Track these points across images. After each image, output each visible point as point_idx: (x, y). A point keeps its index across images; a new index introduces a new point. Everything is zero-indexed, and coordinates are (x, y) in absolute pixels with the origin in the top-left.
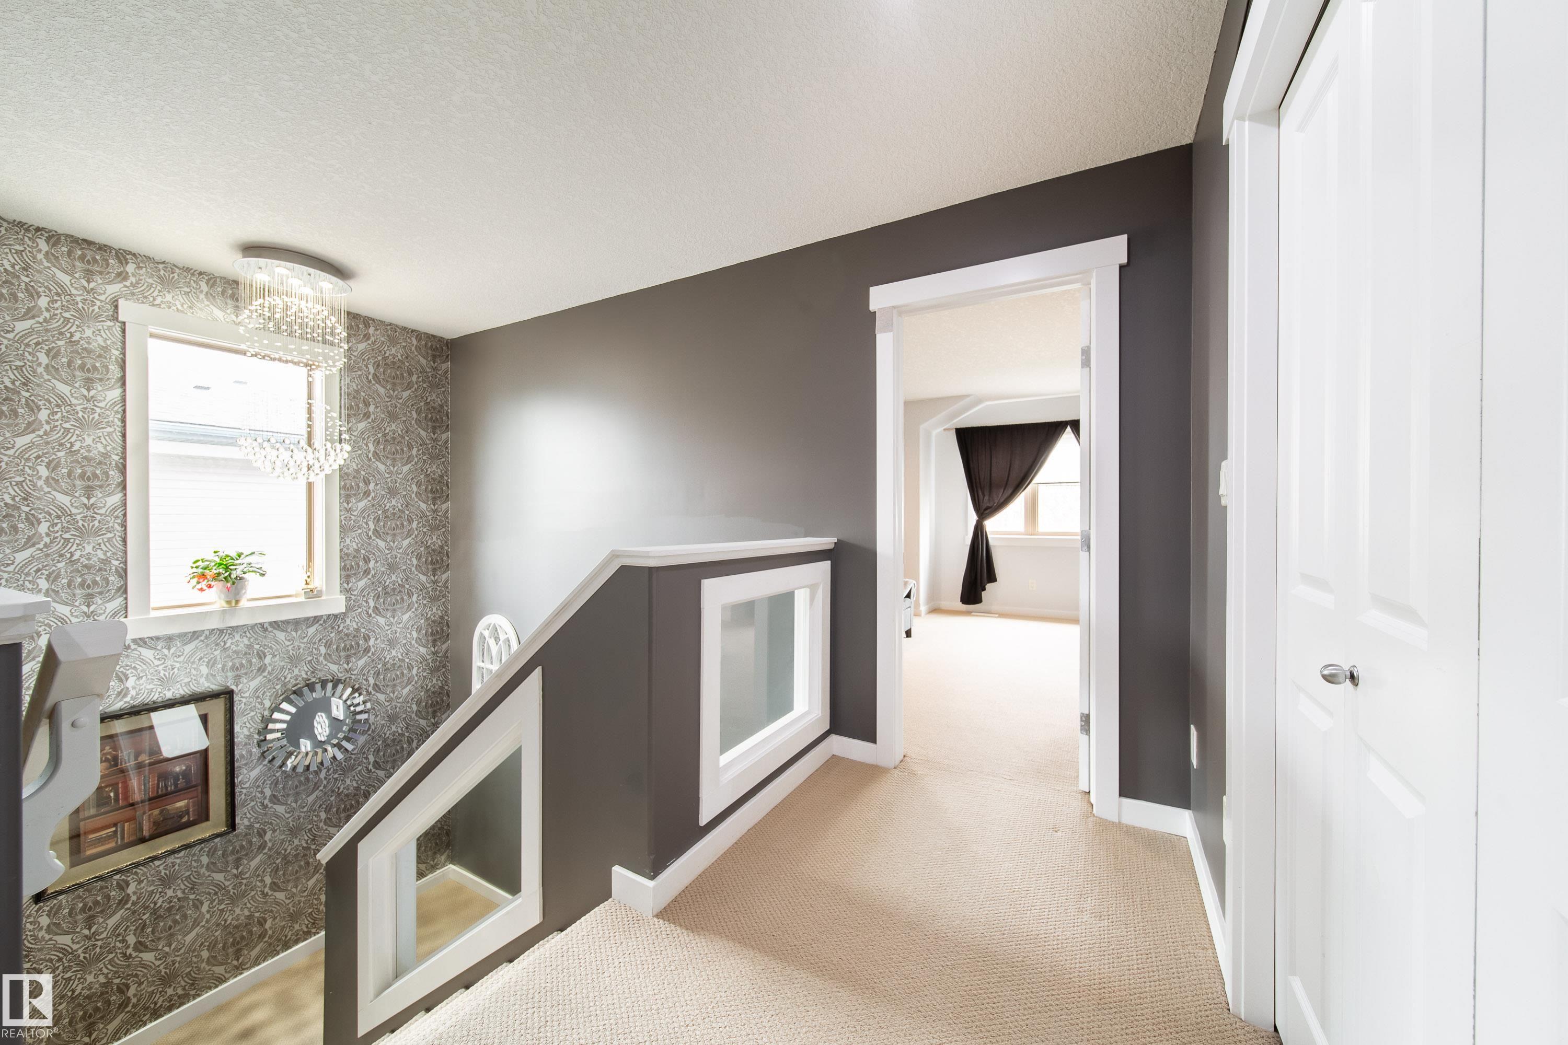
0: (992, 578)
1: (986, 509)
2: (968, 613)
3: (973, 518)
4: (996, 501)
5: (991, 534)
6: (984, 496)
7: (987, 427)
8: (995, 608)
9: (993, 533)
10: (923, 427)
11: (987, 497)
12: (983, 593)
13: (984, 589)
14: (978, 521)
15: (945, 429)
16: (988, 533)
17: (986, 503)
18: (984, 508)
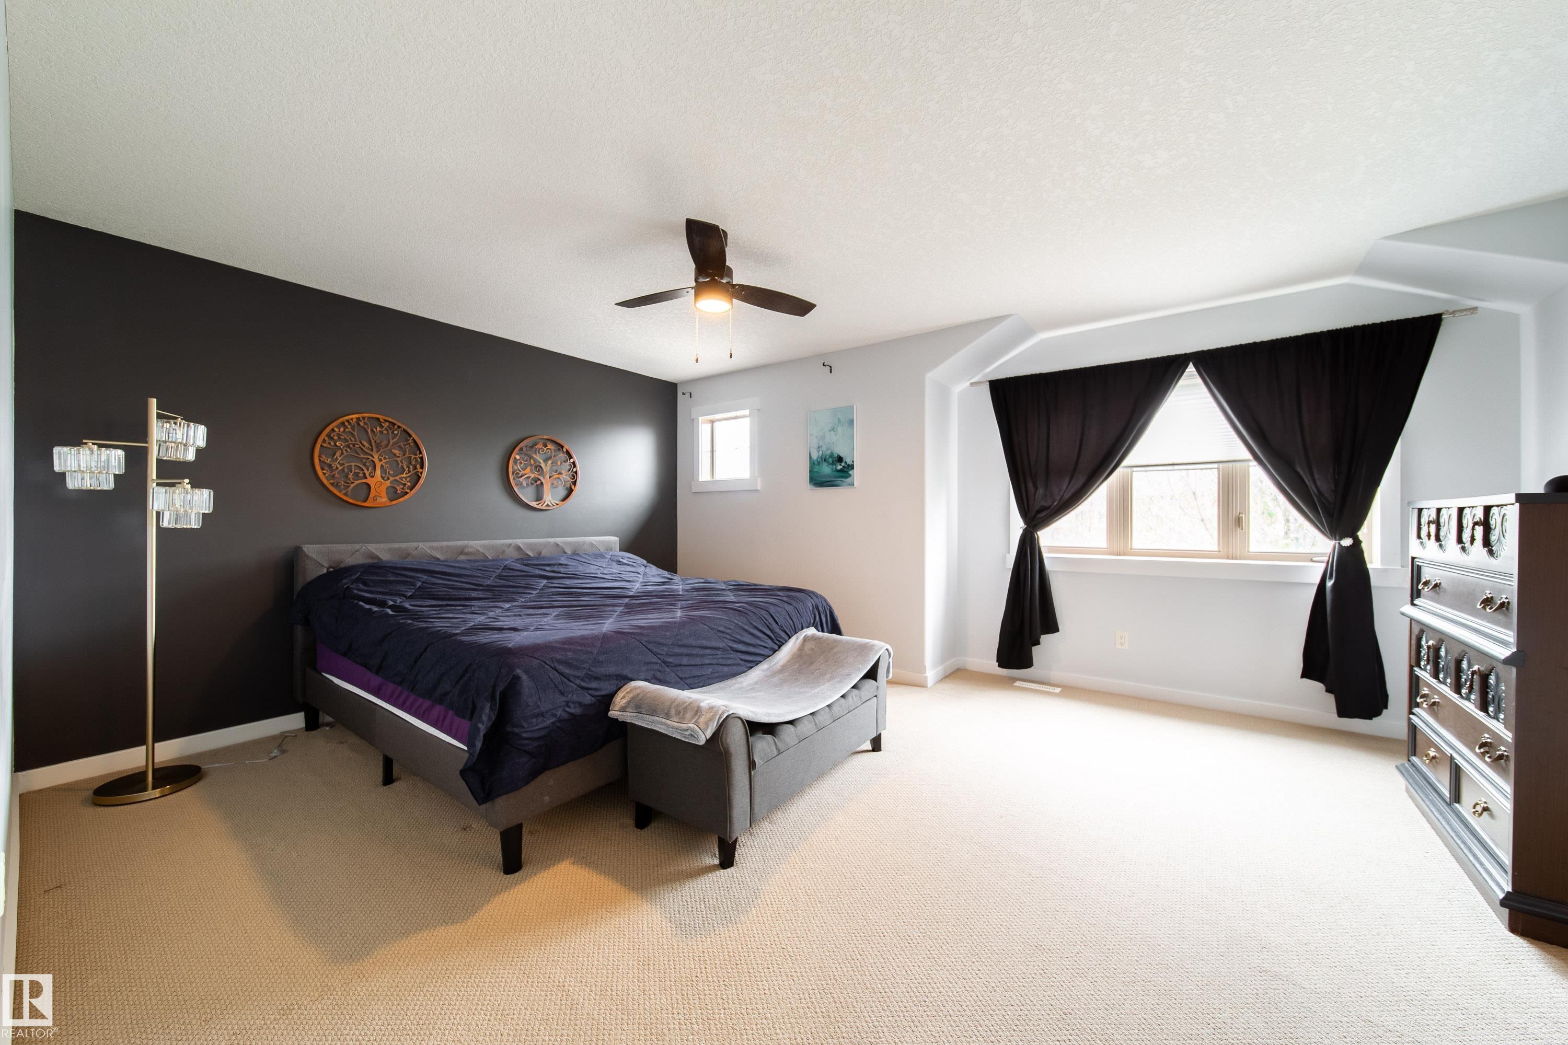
0: (1051, 626)
1: (1039, 512)
2: (1009, 682)
3: (1018, 525)
4: (1058, 498)
5: (1050, 552)
6: (1036, 488)
7: (1041, 375)
8: (1056, 674)
9: (1052, 549)
10: (931, 377)
11: (1041, 491)
12: (1035, 649)
13: (1037, 643)
14: (1025, 531)
15: (972, 384)
16: (1043, 550)
17: (1039, 498)
18: (1037, 508)
